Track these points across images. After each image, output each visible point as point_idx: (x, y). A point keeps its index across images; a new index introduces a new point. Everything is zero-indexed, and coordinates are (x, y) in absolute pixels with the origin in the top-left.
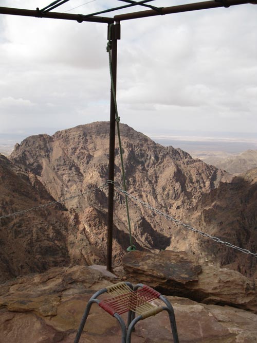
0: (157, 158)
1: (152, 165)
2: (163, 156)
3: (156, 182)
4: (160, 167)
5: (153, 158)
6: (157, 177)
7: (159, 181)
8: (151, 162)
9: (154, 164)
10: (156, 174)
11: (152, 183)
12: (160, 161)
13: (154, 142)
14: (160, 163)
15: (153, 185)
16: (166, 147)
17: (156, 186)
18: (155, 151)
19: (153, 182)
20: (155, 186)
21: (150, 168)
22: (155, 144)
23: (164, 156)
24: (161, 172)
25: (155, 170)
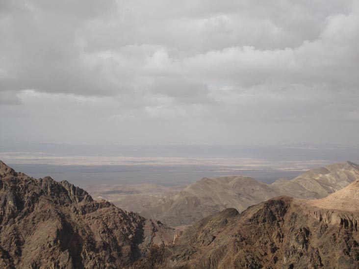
0: (19, 202)
1: (10, 217)
2: (32, 198)
3: (19, 253)
4: (27, 221)
5: (10, 203)
6: (20, 244)
7: (24, 250)
8: (7, 211)
9: (13, 215)
10: (17, 236)
11: (9, 257)
12: (25, 209)
13: (12, 170)
14: (26, 214)
15: (12, 261)
16: (38, 179)
17: (19, 261)
18: (14, 189)
19: (12, 253)
20: (15, 262)
21: (6, 224)
22: (15, 174)
23: (35, 199)
24: (29, 233)
25: (15, 229)
